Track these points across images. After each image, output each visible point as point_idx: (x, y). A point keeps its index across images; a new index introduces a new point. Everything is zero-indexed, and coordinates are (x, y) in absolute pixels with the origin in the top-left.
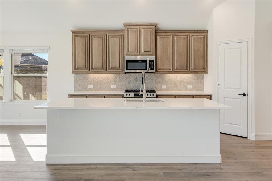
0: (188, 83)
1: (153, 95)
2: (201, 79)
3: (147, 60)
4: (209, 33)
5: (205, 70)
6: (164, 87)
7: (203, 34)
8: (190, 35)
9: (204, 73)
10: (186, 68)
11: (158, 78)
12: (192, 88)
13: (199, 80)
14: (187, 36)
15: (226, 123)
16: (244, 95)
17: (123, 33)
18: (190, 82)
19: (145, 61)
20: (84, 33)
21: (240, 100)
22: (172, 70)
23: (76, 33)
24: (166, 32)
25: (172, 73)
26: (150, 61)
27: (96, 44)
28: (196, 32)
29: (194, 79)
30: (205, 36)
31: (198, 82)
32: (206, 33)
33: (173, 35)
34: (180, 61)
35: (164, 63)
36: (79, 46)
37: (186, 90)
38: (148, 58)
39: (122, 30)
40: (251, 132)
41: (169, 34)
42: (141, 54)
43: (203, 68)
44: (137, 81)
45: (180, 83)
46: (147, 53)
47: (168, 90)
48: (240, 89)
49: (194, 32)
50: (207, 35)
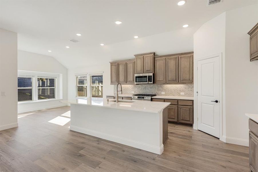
0: (181, 91)
1: (149, 98)
2: (191, 88)
3: (147, 76)
4: (194, 54)
5: (191, 81)
6: (163, 93)
7: (189, 55)
8: (179, 57)
9: (191, 83)
10: (176, 80)
11: (159, 87)
12: (184, 94)
13: (190, 89)
14: (176, 58)
15: (203, 123)
16: (217, 102)
17: (134, 61)
18: (183, 90)
19: (146, 77)
20: (115, 63)
21: (214, 106)
22: (165, 82)
23: (112, 64)
24: (161, 57)
25: (165, 83)
26: (149, 76)
27: (121, 68)
28: (184, 54)
29: (186, 88)
30: (191, 56)
31: (189, 90)
32: (192, 54)
33: (166, 58)
34: (172, 75)
35: (160, 77)
36: (114, 70)
37: (179, 96)
38: (147, 75)
39: (134, 59)
40: (223, 135)
41: (163, 58)
42: (144, 72)
43: (190, 80)
44: (146, 89)
45: (175, 90)
46: (148, 72)
47: (166, 95)
48: (213, 96)
49: (182, 54)
50: (193, 56)
